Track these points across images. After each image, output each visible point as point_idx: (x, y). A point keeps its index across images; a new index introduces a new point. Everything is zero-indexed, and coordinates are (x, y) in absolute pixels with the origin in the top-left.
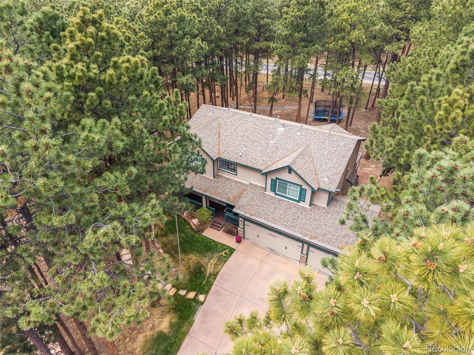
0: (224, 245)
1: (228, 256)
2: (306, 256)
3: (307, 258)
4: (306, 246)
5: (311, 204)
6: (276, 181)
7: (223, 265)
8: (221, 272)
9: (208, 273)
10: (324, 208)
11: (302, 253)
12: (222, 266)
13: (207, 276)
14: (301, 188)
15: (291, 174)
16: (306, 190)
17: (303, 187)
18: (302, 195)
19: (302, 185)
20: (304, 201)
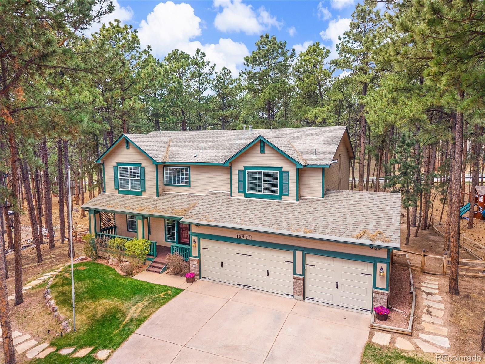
0: (166, 286)
1: (169, 297)
2: (302, 277)
3: (304, 280)
4: (299, 254)
5: (298, 199)
6: (244, 172)
7: (159, 307)
8: (153, 317)
9: (128, 318)
10: (319, 200)
11: (294, 273)
12: (157, 309)
13: (124, 323)
14: (282, 173)
15: (264, 153)
16: (288, 172)
17: (283, 170)
18: (284, 184)
19: (282, 168)
20: (287, 195)
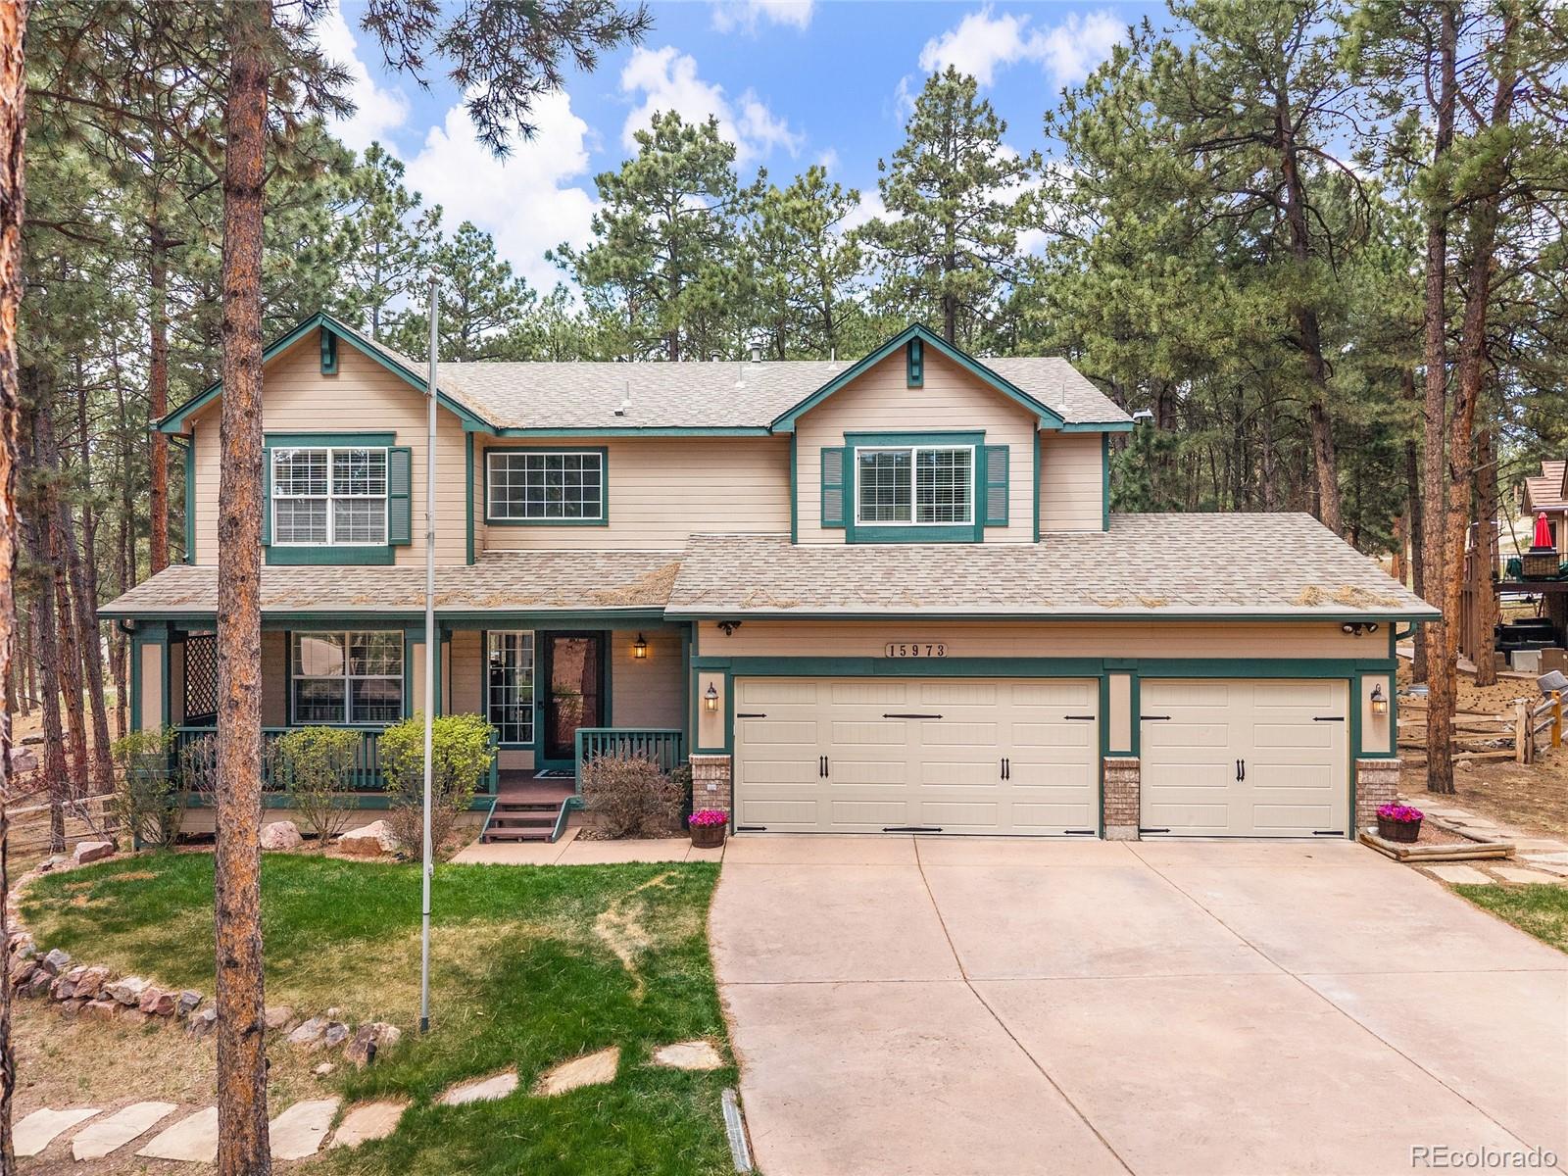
4: (1121, 686)
6: (845, 455)
7: (704, 912)
12: (702, 917)
14: (983, 451)
15: (921, 387)
16: (1006, 448)
17: (988, 441)
18: (992, 488)
19: (983, 433)
20: (1004, 524)
